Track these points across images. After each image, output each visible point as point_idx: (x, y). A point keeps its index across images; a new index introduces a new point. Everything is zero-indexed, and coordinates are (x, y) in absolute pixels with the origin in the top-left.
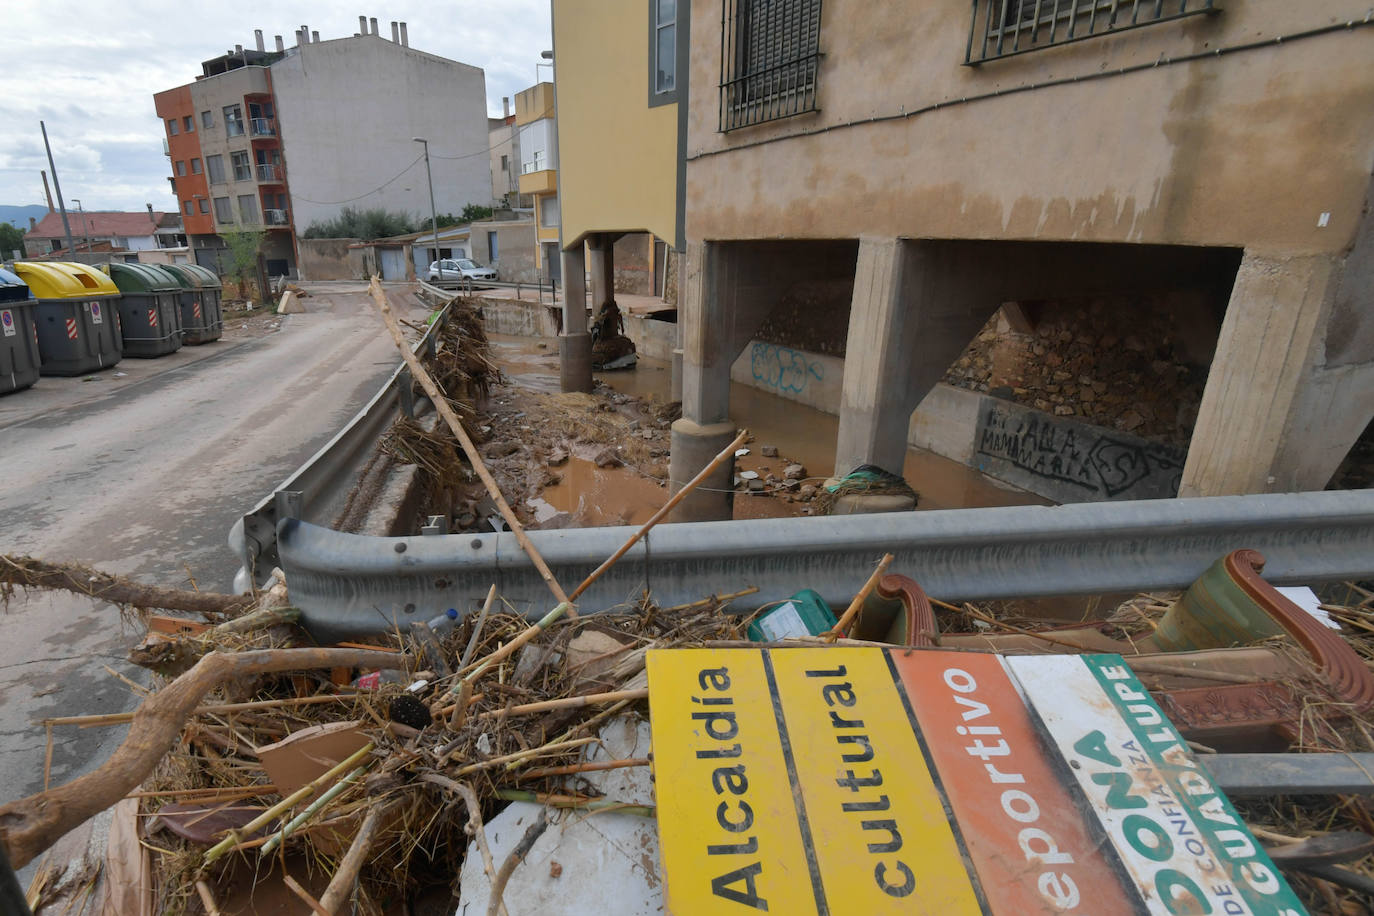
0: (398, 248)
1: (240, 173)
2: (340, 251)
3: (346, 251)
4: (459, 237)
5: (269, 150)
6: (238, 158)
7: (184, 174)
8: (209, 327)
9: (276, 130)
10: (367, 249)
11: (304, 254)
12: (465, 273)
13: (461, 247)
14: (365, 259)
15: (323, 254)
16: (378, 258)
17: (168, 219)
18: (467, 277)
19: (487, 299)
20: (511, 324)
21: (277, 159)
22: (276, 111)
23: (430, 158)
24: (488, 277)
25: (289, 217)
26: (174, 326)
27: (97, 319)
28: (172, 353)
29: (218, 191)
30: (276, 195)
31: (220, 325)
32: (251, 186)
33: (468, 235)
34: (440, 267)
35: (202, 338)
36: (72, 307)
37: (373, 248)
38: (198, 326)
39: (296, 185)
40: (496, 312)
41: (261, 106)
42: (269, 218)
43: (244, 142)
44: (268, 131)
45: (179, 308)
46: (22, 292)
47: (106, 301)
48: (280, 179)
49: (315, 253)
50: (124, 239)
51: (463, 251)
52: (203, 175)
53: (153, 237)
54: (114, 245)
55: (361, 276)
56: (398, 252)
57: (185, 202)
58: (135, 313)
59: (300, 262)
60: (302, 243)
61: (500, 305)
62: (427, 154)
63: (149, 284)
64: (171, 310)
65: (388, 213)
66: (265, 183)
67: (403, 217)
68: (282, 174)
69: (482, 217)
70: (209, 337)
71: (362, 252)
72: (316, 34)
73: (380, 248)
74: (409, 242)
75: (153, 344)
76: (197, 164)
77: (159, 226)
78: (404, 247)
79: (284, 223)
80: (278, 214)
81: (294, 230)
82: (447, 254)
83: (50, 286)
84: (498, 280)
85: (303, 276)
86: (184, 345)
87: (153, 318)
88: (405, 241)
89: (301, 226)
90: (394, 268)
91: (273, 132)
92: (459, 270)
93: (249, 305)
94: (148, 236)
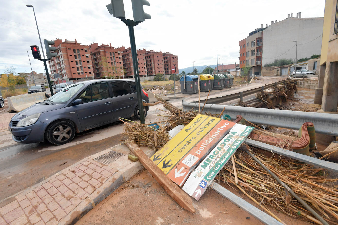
0: (287, 68)
1: (252, 54)
2: (272, 69)
3: (273, 69)
4: (305, 64)
5: (259, 49)
6: (252, 51)
7: (241, 56)
8: (230, 85)
9: (262, 45)
10: (278, 68)
11: (263, 70)
12: (303, 73)
13: (305, 66)
14: (277, 71)
15: (267, 70)
16: (281, 70)
17: (238, 65)
18: (304, 74)
19: (308, 80)
20: (314, 86)
21: (261, 50)
22: (263, 40)
23: (297, 45)
24: (311, 74)
25: (261, 63)
26: (222, 85)
27: (209, 83)
28: (222, 89)
29: (247, 59)
30: (259, 58)
31: (232, 85)
32: (254, 57)
33: (308, 63)
34: (296, 72)
35: (228, 87)
36: (206, 81)
37: (280, 68)
38: (228, 85)
39: (264, 56)
40: (310, 83)
41: (260, 40)
42: (257, 63)
43: (254, 48)
44: (260, 45)
45: (224, 82)
47: (211, 80)
48: (261, 55)
49: (265, 70)
50: (229, 69)
51: (305, 67)
52: (245, 56)
53: (235, 69)
54: (227, 71)
55: (276, 75)
56: (286, 69)
57: (241, 61)
58: (216, 82)
59: (262, 72)
60: (263, 68)
61: (312, 81)
62: (297, 44)
64: (223, 82)
65: (286, 59)
66: (257, 56)
67: (290, 60)
68: (261, 54)
69: (316, 58)
70: (230, 87)
71: (277, 69)
72: (276, 21)
73: (282, 68)
74: (290, 66)
75: (218, 88)
76: (244, 54)
77: (236, 67)
78: (288, 68)
79: (260, 64)
80: (259, 62)
81: (262, 65)
82: (300, 68)
83: (203, 78)
84: (315, 74)
85: (262, 75)
86: (224, 88)
87: (219, 83)
88: (289, 66)
89: (263, 64)
90: (285, 72)
91: (261, 45)
92: (302, 72)
93: (245, 81)
94: (234, 69)
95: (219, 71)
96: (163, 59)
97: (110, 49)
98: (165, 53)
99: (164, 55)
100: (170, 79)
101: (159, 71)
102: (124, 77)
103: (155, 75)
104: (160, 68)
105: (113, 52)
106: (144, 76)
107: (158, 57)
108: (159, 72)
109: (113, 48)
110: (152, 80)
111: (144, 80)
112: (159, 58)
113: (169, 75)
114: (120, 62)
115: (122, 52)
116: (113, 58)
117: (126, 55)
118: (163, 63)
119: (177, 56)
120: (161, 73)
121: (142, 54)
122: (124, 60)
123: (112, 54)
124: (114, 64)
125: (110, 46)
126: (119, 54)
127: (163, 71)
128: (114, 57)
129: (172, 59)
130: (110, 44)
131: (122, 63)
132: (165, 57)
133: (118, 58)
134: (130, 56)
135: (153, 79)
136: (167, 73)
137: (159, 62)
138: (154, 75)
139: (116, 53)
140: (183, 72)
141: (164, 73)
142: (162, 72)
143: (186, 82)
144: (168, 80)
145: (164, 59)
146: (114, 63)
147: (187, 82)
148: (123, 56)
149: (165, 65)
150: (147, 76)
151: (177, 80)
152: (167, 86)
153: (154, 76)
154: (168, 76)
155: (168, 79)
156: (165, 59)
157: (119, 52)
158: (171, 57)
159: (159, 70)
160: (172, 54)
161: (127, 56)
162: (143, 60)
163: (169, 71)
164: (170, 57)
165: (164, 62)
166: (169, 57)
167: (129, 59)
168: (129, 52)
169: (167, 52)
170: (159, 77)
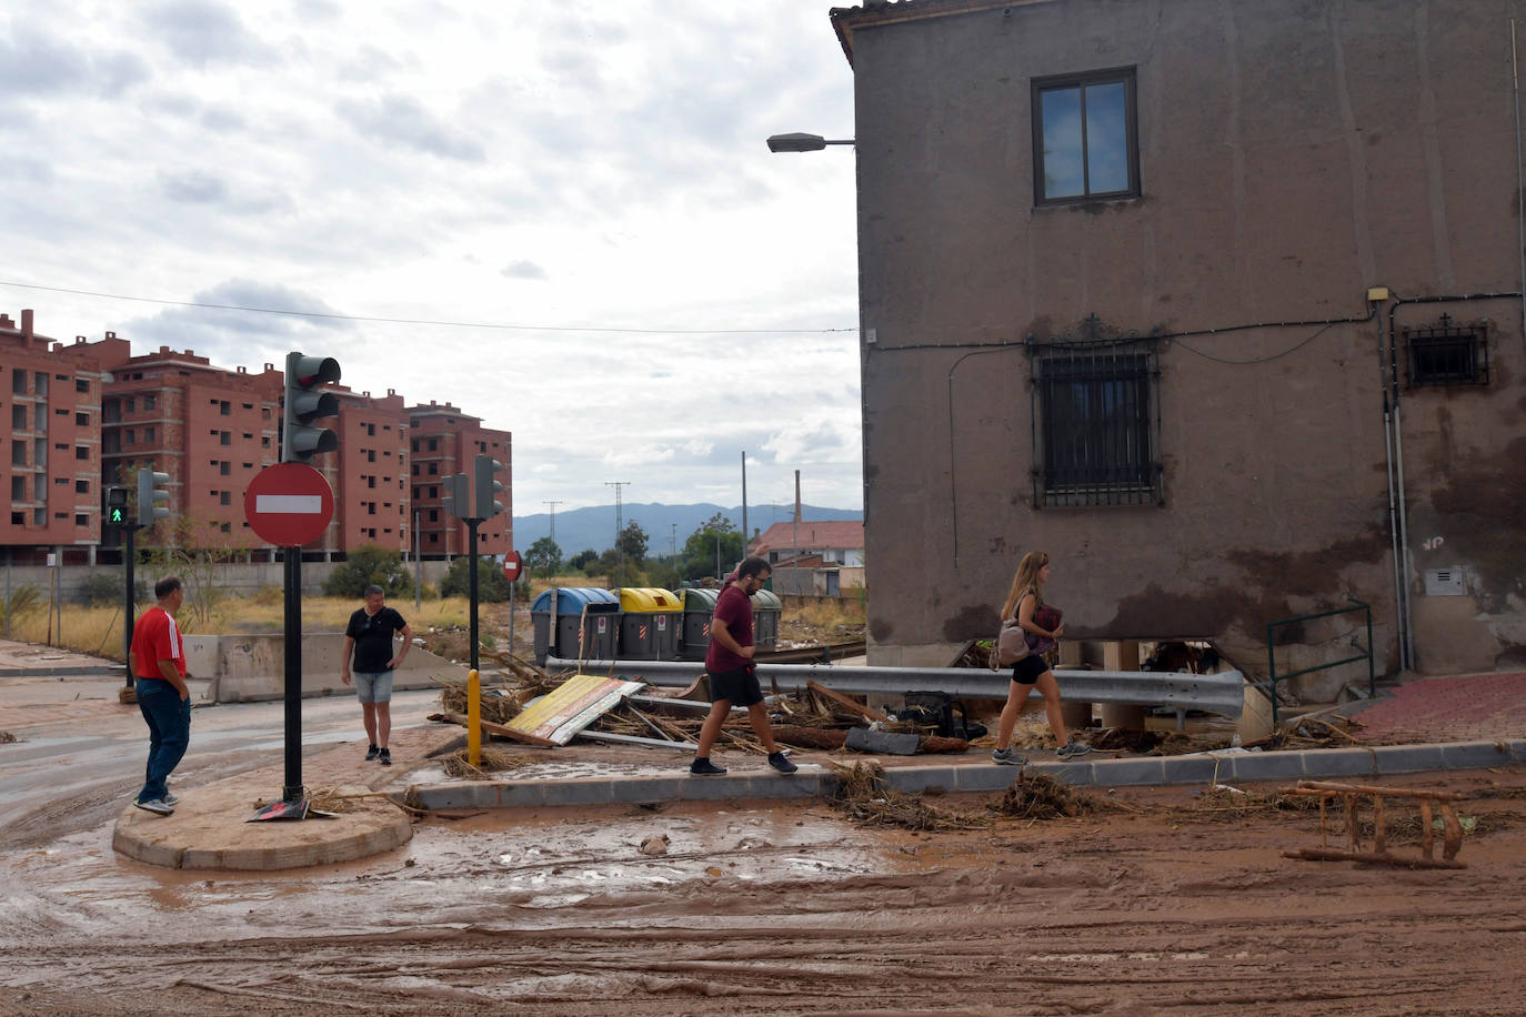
8: (762, 641)
27: (662, 627)
36: (647, 618)
46: (614, 607)
47: (672, 616)
58: (696, 625)
63: (707, 604)
83: (635, 604)
95: (782, 556)
96: (406, 451)
97: (18, 350)
98: (421, 408)
99: (414, 424)
100: (448, 591)
101: (368, 527)
102: (93, 552)
103: (335, 558)
104: (379, 507)
105: (39, 376)
106: (254, 560)
107: (371, 430)
108: (372, 533)
109: (44, 341)
110: (319, 587)
111: (254, 582)
112: (379, 442)
113: (442, 558)
114: (82, 442)
115: (106, 377)
116: (30, 415)
117: (130, 400)
118: (406, 476)
119: (508, 436)
120: (383, 543)
121: (258, 405)
122: (117, 430)
123: (31, 384)
124: (30, 458)
125: (18, 326)
126: (82, 386)
127: (399, 529)
128: (38, 405)
129: (471, 454)
130: (27, 316)
131: (99, 449)
132: (419, 432)
133: (72, 419)
134: (168, 412)
135: (327, 581)
136: (429, 545)
137: (378, 469)
138: (329, 550)
139: (63, 378)
140: (546, 541)
141: (404, 546)
142: (395, 534)
143: (557, 617)
144: (434, 596)
145: (415, 447)
146: (30, 447)
147: (564, 617)
148: (110, 404)
149: (416, 492)
150: (273, 557)
151: (497, 601)
152: (436, 633)
153: (329, 557)
154: (439, 570)
155: (432, 586)
156: (424, 446)
157: (83, 375)
158: (468, 438)
159: (369, 521)
160: (474, 422)
161: (139, 403)
162: (257, 441)
163: (443, 533)
164: (458, 437)
165: (415, 470)
166: (448, 436)
167: (151, 430)
168: (164, 386)
169: (441, 402)
170: (373, 569)
